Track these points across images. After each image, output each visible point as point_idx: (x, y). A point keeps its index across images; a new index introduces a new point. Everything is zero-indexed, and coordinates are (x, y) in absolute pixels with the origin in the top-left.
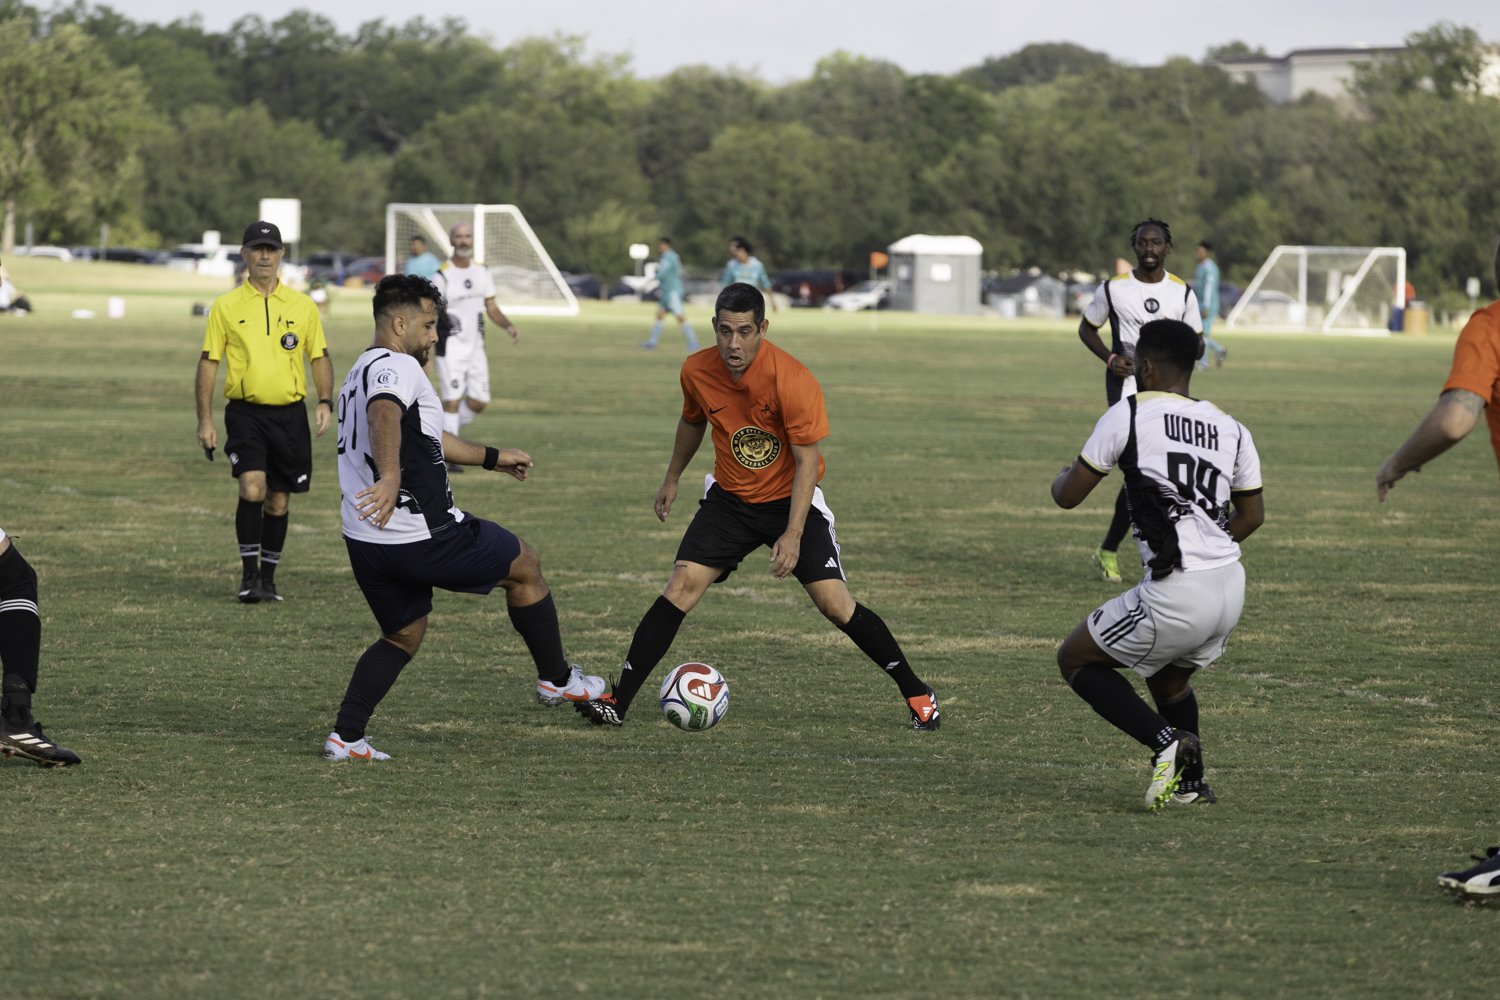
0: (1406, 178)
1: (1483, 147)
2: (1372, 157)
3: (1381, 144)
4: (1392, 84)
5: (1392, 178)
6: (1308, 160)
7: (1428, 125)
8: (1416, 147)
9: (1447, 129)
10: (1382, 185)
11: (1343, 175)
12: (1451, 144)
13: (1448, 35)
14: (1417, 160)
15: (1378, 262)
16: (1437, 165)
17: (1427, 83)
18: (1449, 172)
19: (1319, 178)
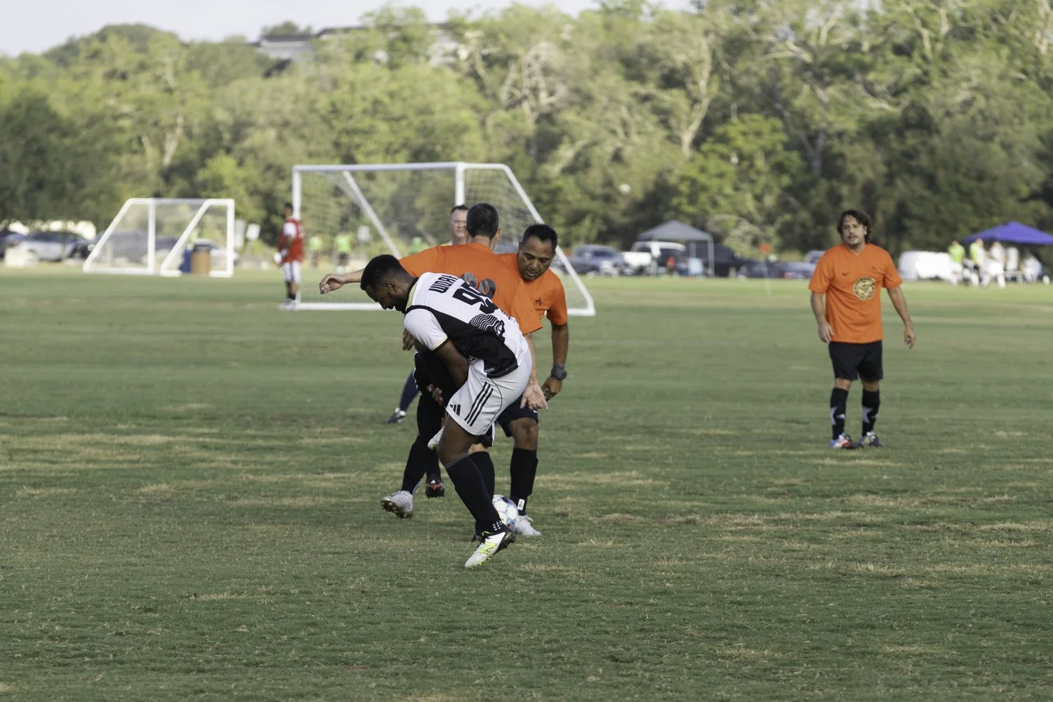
0: (357, 139)
1: (425, 111)
2: (325, 120)
3: (335, 111)
4: (349, 57)
5: (345, 140)
6: (272, 124)
7: (377, 91)
8: (365, 112)
9: (392, 95)
10: (337, 145)
11: (302, 137)
12: (396, 109)
13: (399, 14)
14: (366, 122)
15: (210, 211)
16: (383, 127)
17: (381, 55)
18: (393, 132)
19: (281, 139)
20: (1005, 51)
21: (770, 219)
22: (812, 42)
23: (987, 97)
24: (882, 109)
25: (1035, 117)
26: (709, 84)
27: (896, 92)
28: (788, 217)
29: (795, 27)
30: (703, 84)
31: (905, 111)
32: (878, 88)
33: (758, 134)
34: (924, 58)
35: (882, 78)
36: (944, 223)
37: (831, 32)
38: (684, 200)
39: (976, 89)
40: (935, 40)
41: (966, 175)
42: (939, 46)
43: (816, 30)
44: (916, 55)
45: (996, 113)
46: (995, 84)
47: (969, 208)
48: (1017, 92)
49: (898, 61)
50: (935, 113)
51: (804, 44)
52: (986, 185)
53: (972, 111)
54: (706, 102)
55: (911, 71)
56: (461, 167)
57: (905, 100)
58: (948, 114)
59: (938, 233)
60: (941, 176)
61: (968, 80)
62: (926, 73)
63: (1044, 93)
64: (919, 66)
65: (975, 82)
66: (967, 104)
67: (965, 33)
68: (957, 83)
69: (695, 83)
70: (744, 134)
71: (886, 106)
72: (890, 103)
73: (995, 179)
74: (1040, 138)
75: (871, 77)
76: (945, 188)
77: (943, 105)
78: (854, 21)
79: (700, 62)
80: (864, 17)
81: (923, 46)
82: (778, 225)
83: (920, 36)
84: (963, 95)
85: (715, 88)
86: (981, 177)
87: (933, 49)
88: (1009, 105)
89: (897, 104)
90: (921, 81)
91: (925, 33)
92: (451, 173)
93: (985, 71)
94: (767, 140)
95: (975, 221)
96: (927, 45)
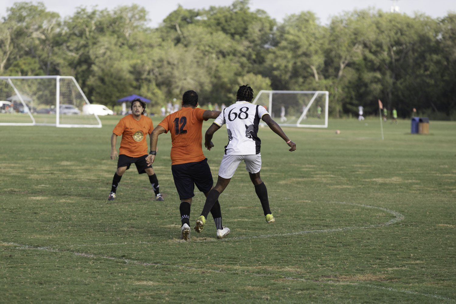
20: (116, 36)
21: (35, 94)
22: (46, 32)
23: (111, 51)
24: (72, 56)
25: (128, 58)
26: (10, 46)
27: (77, 50)
28: (41, 93)
29: (40, 27)
30: (7, 47)
31: (80, 56)
32: (71, 48)
33: (30, 64)
34: (86, 38)
35: (73, 45)
36: (107, 95)
37: (52, 29)
38: (4, 87)
39: (107, 49)
40: (90, 32)
41: (115, 78)
42: (92, 34)
43: (47, 28)
44: (84, 36)
45: (114, 57)
46: (113, 47)
47: (116, 90)
48: (121, 50)
49: (78, 39)
50: (92, 57)
51: (43, 33)
52: (122, 82)
53: (106, 56)
54: (8, 53)
55: (82, 42)
56: (58, 77)
57: (81, 52)
58: (97, 57)
59: (105, 98)
60: (107, 79)
61: (104, 45)
62: (87, 43)
63: (130, 50)
64: (85, 41)
65: (106, 46)
66: (104, 54)
67: (101, 29)
68: (100, 46)
69: (5, 46)
70: (25, 64)
71: (74, 54)
72: (75, 53)
73: (125, 80)
74: (131, 66)
75: (68, 44)
76: (108, 83)
77: (96, 54)
78: (59, 25)
79: (7, 39)
80: (62, 23)
81: (86, 34)
82: (37, 96)
83: (85, 30)
84: (102, 51)
85: (12, 48)
86: (120, 79)
87: (90, 35)
88: (119, 54)
89: (78, 54)
90: (85, 46)
91: (87, 29)
92: (55, 80)
93: (110, 43)
94: (32, 66)
95: (118, 94)
96: (88, 33)
